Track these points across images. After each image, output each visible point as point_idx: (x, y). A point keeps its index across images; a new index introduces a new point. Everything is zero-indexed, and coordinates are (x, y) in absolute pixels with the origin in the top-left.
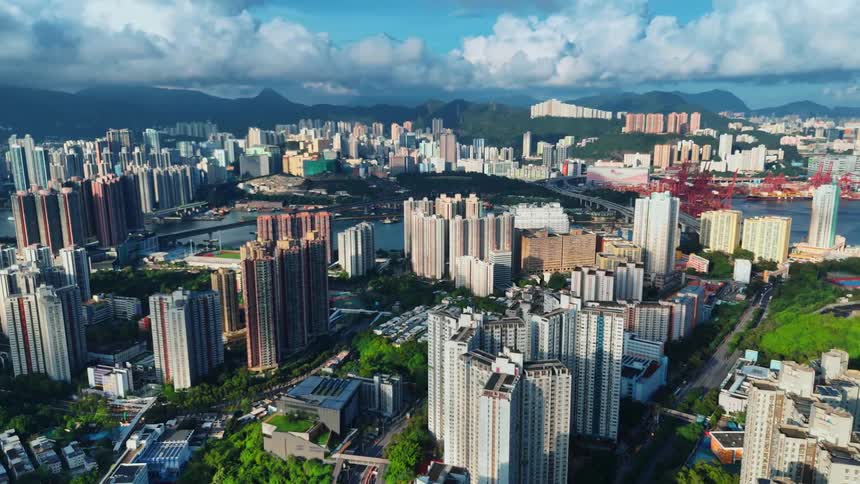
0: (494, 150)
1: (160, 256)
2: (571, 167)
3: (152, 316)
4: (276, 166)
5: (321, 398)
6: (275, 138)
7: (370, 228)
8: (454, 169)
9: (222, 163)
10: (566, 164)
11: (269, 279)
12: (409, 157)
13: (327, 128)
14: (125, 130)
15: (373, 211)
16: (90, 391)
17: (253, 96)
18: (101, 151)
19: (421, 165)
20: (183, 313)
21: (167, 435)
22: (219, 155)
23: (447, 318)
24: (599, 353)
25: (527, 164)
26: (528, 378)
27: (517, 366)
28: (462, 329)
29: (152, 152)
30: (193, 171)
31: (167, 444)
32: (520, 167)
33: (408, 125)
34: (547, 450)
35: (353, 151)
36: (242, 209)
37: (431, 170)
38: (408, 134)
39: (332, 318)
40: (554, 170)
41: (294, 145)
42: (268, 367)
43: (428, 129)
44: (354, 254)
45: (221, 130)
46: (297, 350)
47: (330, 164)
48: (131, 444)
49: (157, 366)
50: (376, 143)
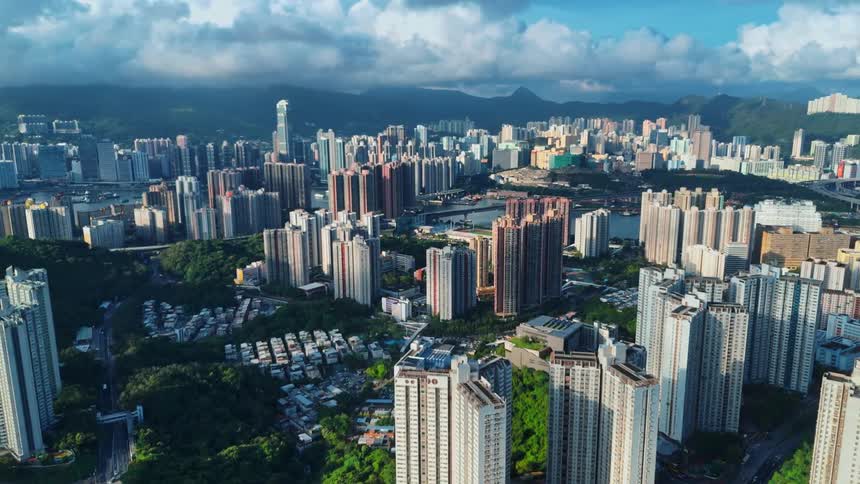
0: (755, 149)
1: (427, 229)
2: (848, 170)
3: (427, 269)
4: (525, 159)
5: (550, 330)
6: (526, 134)
7: (606, 215)
8: (706, 166)
9: (477, 157)
10: (842, 166)
11: (515, 243)
12: (657, 154)
13: (576, 125)
14: (401, 127)
15: (613, 204)
16: (383, 314)
17: (509, 94)
18: (382, 144)
19: (670, 162)
20: (450, 262)
21: (436, 345)
22: (475, 149)
23: (655, 272)
24: (794, 316)
25: (794, 164)
26: (711, 312)
27: (701, 301)
28: (665, 280)
29: (422, 145)
30: (454, 161)
31: (436, 351)
32: (786, 167)
33: (662, 121)
34: (724, 371)
35: (600, 148)
36: (492, 197)
37: (681, 167)
38: (660, 131)
39: (563, 288)
40: (826, 172)
41: (543, 141)
42: (510, 314)
43: (683, 127)
44: (589, 236)
45: (477, 126)
46: (533, 306)
47: (575, 158)
48: (414, 346)
49: (428, 303)
50: (625, 140)
